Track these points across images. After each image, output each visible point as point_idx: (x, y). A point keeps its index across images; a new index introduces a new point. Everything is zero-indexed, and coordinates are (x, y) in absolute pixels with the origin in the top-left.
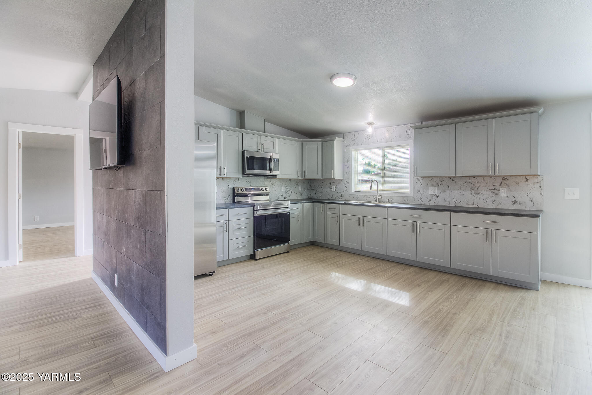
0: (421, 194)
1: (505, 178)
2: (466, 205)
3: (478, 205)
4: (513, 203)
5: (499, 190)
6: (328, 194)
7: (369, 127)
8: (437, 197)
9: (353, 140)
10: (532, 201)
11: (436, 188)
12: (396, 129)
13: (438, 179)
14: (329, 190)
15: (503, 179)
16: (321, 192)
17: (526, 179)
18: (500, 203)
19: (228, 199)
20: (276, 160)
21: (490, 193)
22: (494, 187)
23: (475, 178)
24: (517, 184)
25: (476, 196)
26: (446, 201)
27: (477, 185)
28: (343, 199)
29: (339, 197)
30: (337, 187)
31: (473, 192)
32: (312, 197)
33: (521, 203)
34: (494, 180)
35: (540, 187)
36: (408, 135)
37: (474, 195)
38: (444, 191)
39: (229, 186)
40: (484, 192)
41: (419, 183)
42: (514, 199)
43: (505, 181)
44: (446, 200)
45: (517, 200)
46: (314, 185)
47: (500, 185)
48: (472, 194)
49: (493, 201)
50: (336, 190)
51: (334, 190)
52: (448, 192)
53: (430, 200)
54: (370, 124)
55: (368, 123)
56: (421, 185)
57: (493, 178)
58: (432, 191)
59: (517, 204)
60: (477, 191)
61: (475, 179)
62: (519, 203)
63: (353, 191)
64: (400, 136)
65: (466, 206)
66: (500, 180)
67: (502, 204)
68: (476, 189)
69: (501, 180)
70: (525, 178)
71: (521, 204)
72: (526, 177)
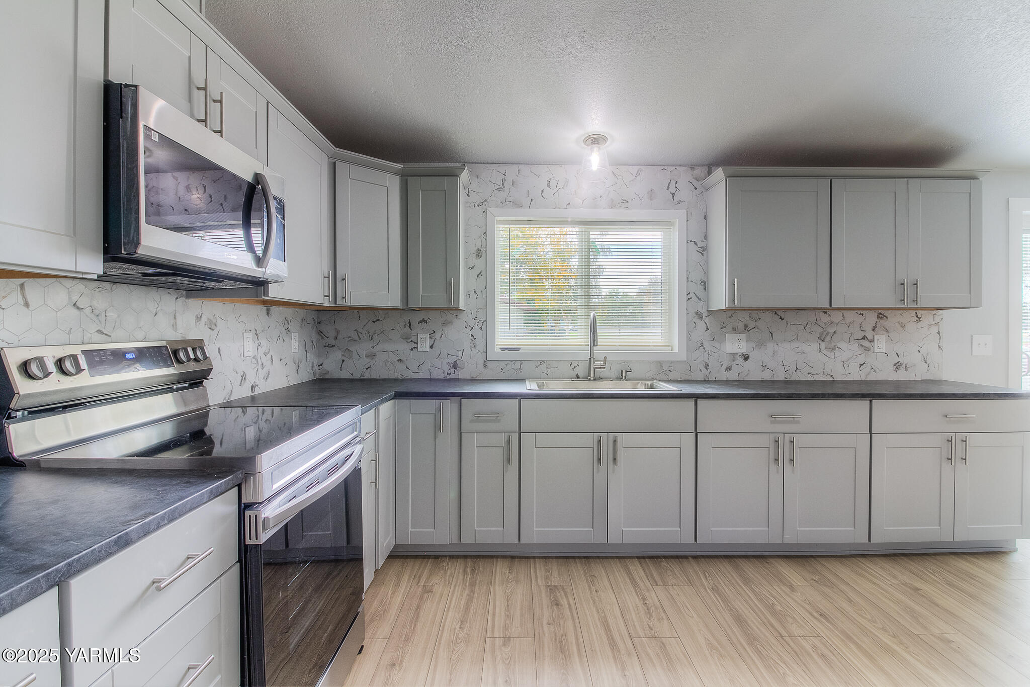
0: (706, 353)
1: (882, 314)
2: (809, 376)
3: (832, 376)
4: (895, 366)
5: (872, 341)
6: (400, 360)
7: (591, 149)
8: (746, 358)
9: (499, 189)
10: (926, 363)
11: (744, 336)
12: (639, 173)
13: (746, 315)
14: (403, 347)
15: (879, 317)
16: (367, 356)
17: (917, 316)
18: (874, 366)
21: (855, 346)
22: (863, 334)
23: (826, 313)
24: (902, 326)
25: (828, 354)
26: (766, 368)
27: (831, 331)
28: (463, 374)
29: (446, 368)
30: (437, 336)
31: (823, 345)
32: (327, 372)
33: (909, 367)
34: (861, 319)
35: (939, 333)
36: (673, 194)
37: (825, 352)
38: (761, 344)
40: (844, 345)
41: (701, 325)
42: (897, 359)
43: (882, 321)
44: (766, 366)
45: (901, 360)
46: (338, 332)
47: (874, 330)
48: (820, 351)
49: (861, 365)
50: (431, 347)
51: (424, 345)
52: (771, 346)
53: (729, 369)
54: (595, 140)
56: (707, 329)
57: (860, 314)
58: (735, 344)
59: (902, 368)
60: (831, 343)
61: (827, 315)
62: (906, 367)
63: (497, 349)
64: (651, 194)
66: (872, 318)
67: (877, 371)
68: (828, 338)
69: (876, 319)
70: (915, 315)
71: (909, 370)
72: (916, 313)
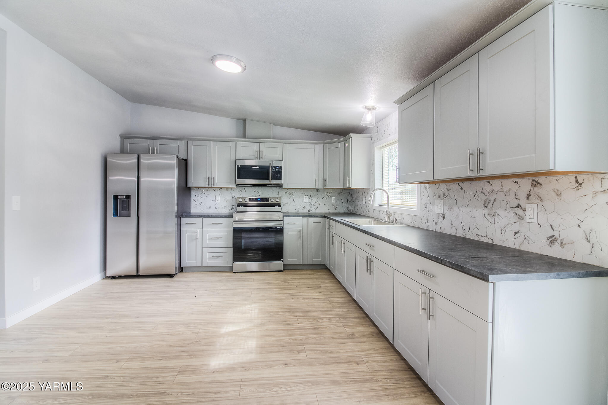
0: (427, 213)
1: (535, 180)
2: (476, 236)
3: (492, 239)
4: (550, 240)
5: (524, 210)
6: (361, 208)
7: (368, 112)
8: (444, 217)
9: (377, 134)
10: (589, 242)
11: (443, 201)
13: (445, 186)
14: (362, 203)
15: (532, 183)
17: (577, 181)
18: (527, 237)
19: (232, 208)
20: (277, 167)
21: (510, 214)
22: (517, 202)
23: (489, 182)
24: (557, 195)
25: (490, 219)
27: (492, 199)
29: (367, 212)
30: (366, 198)
31: (486, 211)
33: (565, 244)
34: (516, 187)
37: (487, 217)
38: (451, 207)
39: (234, 196)
40: (501, 212)
41: (426, 194)
42: (551, 233)
43: (536, 189)
44: (453, 225)
45: (556, 234)
47: (527, 198)
48: (484, 216)
49: (515, 234)
50: (366, 203)
52: (455, 209)
53: (436, 223)
54: (368, 108)
55: (366, 108)
56: (429, 197)
57: (516, 181)
58: (439, 207)
59: (556, 244)
60: (492, 209)
61: (489, 184)
62: (562, 243)
65: (476, 238)
66: (526, 185)
67: (530, 242)
68: (490, 205)
69: (529, 187)
70: (575, 179)
71: (566, 246)
72: (576, 177)
